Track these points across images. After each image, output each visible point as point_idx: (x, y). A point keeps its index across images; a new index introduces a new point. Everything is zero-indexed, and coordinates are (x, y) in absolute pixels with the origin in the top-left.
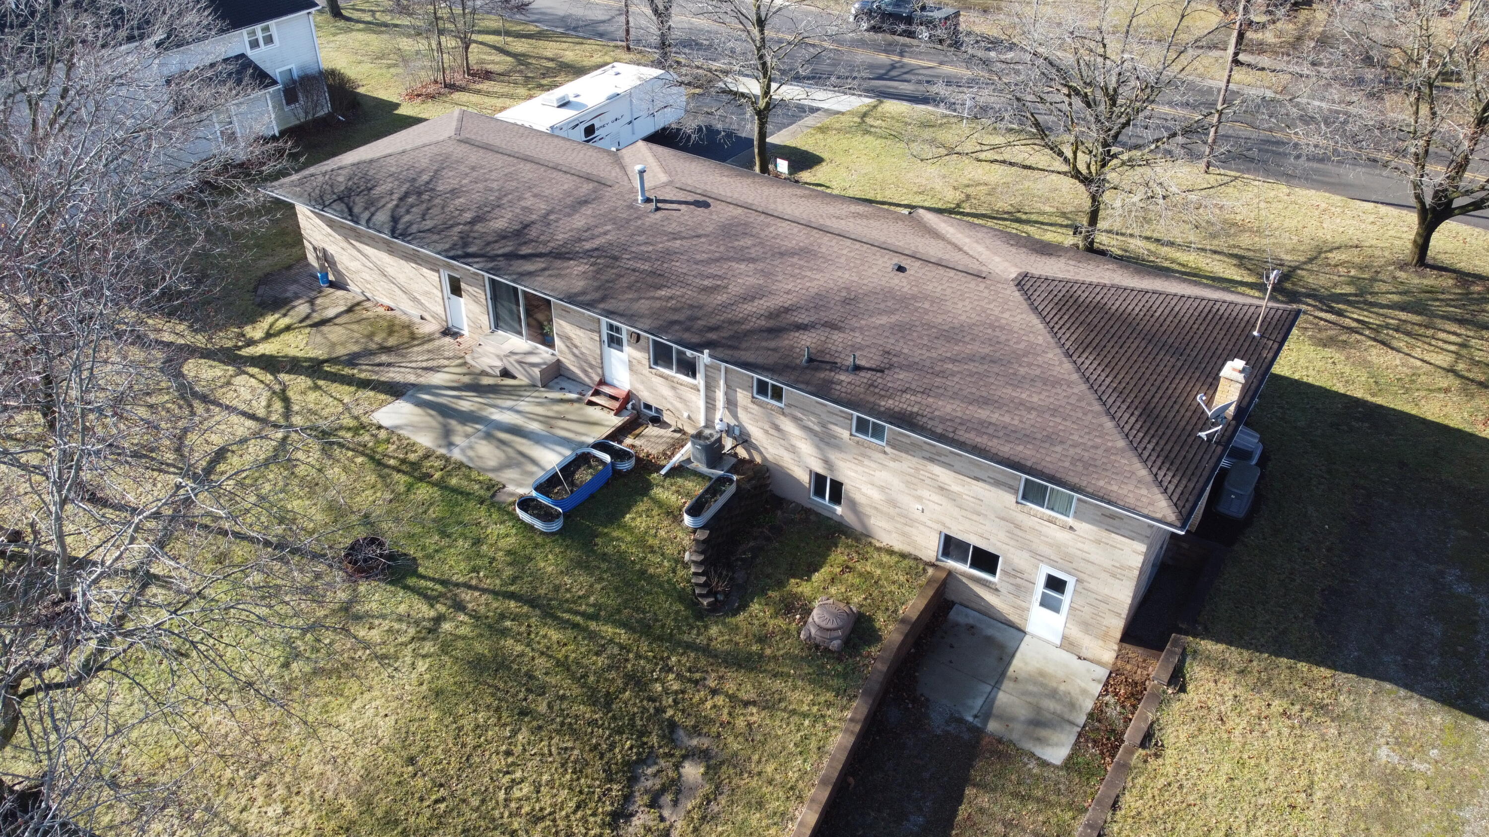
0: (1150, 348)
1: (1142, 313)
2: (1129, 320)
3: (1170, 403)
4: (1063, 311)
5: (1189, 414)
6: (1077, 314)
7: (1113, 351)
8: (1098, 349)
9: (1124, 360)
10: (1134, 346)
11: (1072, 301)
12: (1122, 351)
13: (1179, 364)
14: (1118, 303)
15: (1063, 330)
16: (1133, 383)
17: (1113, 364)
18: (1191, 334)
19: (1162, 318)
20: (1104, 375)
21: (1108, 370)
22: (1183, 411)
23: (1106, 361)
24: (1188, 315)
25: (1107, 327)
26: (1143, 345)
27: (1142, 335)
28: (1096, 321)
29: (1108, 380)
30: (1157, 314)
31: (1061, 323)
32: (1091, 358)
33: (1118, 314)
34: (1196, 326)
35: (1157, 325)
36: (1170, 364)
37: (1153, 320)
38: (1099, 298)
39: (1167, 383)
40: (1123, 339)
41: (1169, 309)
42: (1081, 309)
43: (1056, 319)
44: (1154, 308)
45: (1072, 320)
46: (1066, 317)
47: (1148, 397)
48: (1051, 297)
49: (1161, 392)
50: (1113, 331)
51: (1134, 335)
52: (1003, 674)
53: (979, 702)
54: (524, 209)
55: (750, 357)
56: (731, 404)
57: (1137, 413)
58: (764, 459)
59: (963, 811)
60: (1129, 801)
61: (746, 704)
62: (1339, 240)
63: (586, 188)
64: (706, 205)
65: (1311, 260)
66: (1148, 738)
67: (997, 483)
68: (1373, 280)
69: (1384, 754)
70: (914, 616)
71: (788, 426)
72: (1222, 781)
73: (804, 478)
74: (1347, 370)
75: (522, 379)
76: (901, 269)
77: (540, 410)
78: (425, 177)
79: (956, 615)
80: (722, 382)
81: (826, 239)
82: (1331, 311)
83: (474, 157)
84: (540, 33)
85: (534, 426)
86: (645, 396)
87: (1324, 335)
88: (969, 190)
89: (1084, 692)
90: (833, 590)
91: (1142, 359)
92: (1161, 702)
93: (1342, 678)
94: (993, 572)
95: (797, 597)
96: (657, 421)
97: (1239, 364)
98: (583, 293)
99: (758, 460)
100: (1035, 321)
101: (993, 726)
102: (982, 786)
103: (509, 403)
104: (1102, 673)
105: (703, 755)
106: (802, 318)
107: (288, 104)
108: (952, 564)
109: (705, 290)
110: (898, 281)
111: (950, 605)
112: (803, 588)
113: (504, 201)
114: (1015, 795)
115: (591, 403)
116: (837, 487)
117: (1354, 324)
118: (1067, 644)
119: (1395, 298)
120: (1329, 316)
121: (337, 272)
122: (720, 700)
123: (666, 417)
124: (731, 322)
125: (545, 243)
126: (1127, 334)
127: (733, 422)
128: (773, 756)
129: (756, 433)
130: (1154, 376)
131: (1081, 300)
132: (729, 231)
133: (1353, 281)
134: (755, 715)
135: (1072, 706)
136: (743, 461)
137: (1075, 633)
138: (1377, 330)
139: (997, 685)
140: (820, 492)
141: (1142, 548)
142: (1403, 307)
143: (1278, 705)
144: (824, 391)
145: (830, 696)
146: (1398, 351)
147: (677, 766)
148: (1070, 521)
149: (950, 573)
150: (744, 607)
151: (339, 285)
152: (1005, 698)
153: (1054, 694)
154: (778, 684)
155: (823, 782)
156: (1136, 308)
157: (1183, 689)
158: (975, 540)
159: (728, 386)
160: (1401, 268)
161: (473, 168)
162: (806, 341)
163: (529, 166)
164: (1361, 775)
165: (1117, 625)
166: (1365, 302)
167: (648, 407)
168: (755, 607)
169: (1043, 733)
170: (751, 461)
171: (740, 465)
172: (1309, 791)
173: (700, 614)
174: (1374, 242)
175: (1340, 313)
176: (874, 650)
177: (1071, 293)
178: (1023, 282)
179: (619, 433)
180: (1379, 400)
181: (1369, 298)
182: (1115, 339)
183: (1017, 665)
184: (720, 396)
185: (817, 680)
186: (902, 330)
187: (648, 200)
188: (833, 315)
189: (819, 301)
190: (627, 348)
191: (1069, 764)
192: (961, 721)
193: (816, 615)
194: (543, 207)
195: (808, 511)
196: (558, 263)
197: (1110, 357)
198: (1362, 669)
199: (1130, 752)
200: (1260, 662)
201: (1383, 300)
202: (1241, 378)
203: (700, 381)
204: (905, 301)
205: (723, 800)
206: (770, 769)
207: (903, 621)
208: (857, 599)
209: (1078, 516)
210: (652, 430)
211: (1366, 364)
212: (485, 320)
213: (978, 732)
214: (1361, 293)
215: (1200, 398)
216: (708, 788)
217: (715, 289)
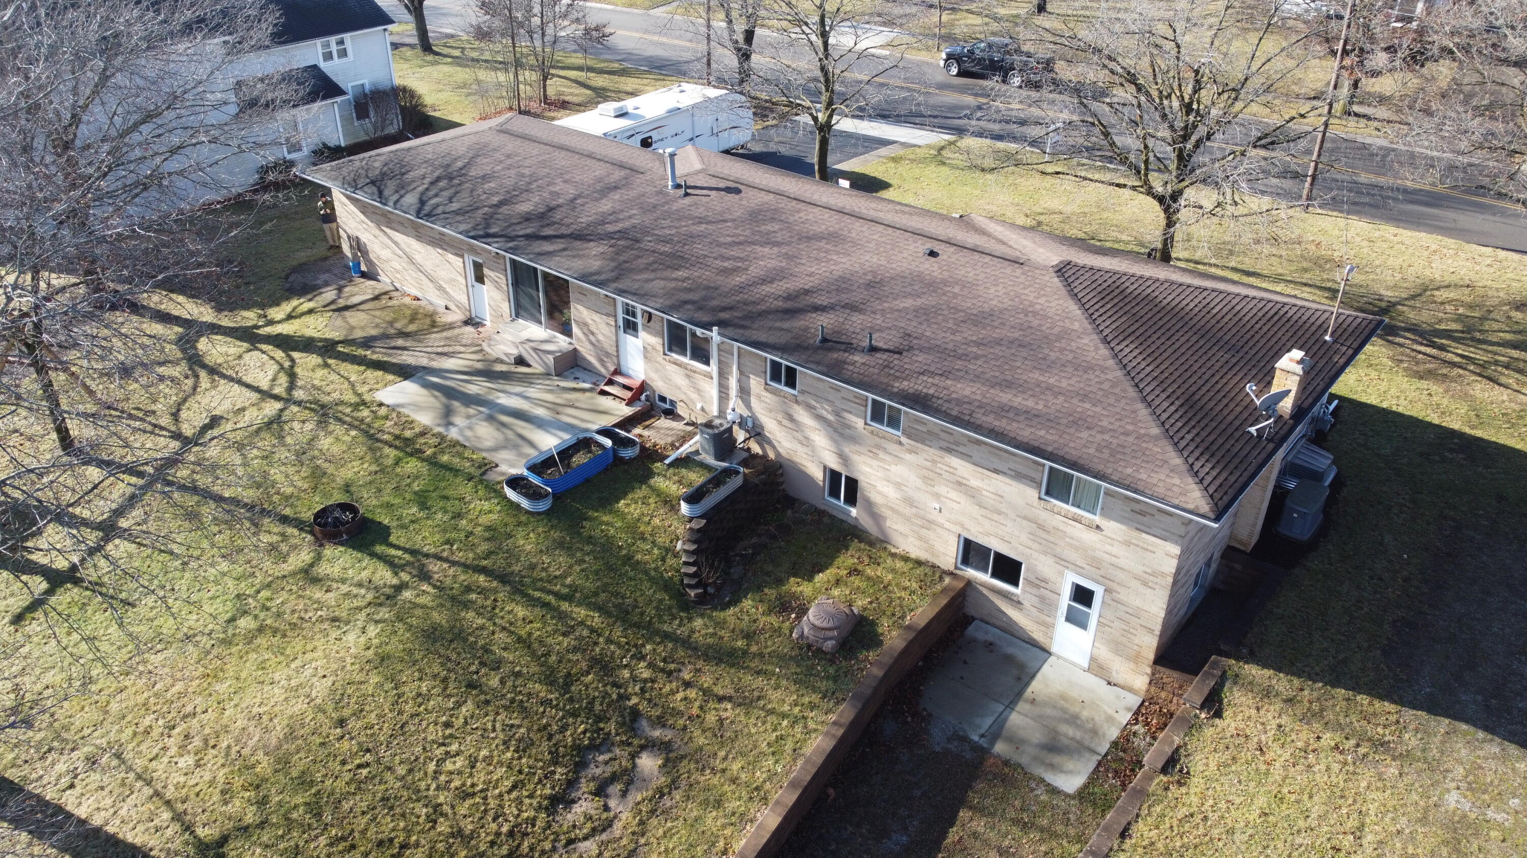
0: (1202, 342)
1: (1197, 309)
2: (1180, 315)
3: (1219, 396)
4: (1107, 300)
5: (1239, 409)
6: (1121, 304)
7: (1159, 342)
8: (1142, 339)
9: (1170, 351)
10: (1183, 339)
11: (1117, 291)
12: (1169, 343)
13: (1234, 360)
14: (1170, 298)
15: (1104, 318)
16: (1177, 374)
17: (1156, 354)
18: (1252, 333)
19: (1220, 315)
20: (1144, 364)
21: (1149, 360)
22: (1232, 405)
23: (1149, 351)
24: (1251, 315)
25: (1155, 319)
26: (1194, 339)
27: (1194, 330)
28: (1142, 312)
29: (1149, 369)
30: (1214, 311)
31: (1102, 311)
32: (1132, 346)
33: (1169, 308)
34: (1258, 326)
35: (1213, 321)
36: (1223, 360)
37: (1209, 316)
38: (1149, 290)
39: (1217, 377)
40: (1172, 332)
41: (1229, 307)
42: (1127, 300)
43: (1097, 307)
44: (1212, 305)
45: (1115, 310)
46: (1109, 306)
47: (1194, 389)
48: (1094, 286)
49: (1208, 386)
50: (1161, 323)
51: (1185, 329)
52: (1019, 695)
53: (989, 721)
54: (551, 193)
55: (762, 337)
56: (744, 392)
57: (1178, 403)
58: (778, 454)
59: (953, 835)
60: (1142, 830)
61: (721, 699)
62: (1448, 279)
63: (618, 175)
64: (737, 191)
65: (1413, 297)
66: (1171, 764)
67: (1019, 476)
68: (1483, 319)
69: (1453, 799)
70: (922, 623)
71: (803, 416)
72: (1254, 816)
73: (818, 475)
74: (1445, 402)
75: (537, 368)
76: (933, 254)
77: (549, 397)
78: (459, 164)
79: (974, 631)
80: (735, 368)
81: (857, 224)
82: (1433, 345)
83: (511, 145)
84: (623, 70)
85: (540, 412)
86: (660, 386)
87: (1421, 368)
88: (1042, 218)
89: (1110, 720)
90: (836, 592)
91: (1191, 352)
92: (1191, 726)
93: (1409, 714)
94: (1015, 583)
95: (795, 596)
96: (671, 413)
97: (1297, 354)
98: (598, 273)
99: (772, 455)
100: (1073, 308)
101: (1000, 748)
102: (980, 810)
103: (518, 389)
104: (1134, 701)
105: (664, 747)
106: (821, 300)
107: (358, 118)
108: (971, 573)
109: (725, 271)
110: (930, 267)
111: (968, 620)
112: (805, 588)
113: (534, 186)
114: (1015, 822)
115: (603, 393)
116: (853, 484)
117: (1457, 359)
118: (1096, 667)
119: (1508, 336)
120: (1429, 350)
121: (370, 263)
122: (692, 693)
123: (681, 410)
124: (745, 303)
125: (568, 226)
126: (1177, 327)
127: (746, 413)
128: (742, 754)
129: (771, 426)
130: (1203, 370)
131: (1129, 291)
132: (756, 216)
133: (1459, 319)
134: (728, 711)
135: (1095, 732)
136: (756, 456)
137: (1104, 654)
138: (1484, 366)
139: (1011, 705)
140: (835, 493)
141: (1176, 550)
142: (1515, 346)
143: (1328, 739)
144: (835, 371)
145: (815, 698)
146: (1506, 387)
147: (633, 756)
148: (1097, 519)
149: (969, 583)
150: (735, 601)
151: (370, 275)
152: (1017, 719)
153: (1073, 720)
154: (760, 682)
155: (793, 785)
156: (1191, 303)
157: (1218, 714)
158: (997, 545)
159: (741, 372)
160: (1517, 308)
161: (509, 156)
162: (823, 322)
163: (563, 153)
164: (1423, 820)
165: (1149, 644)
166: (1473, 339)
167: (663, 399)
168: (747, 603)
169: (1056, 759)
170: (765, 457)
171: (750, 459)
172: (1358, 833)
173: (687, 606)
174: (1489, 283)
175: (1442, 348)
176: (872, 655)
177: (1118, 284)
178: (1063, 270)
179: (628, 423)
180: (1478, 433)
181: (1478, 335)
182: (1163, 330)
183: (1036, 687)
184: (733, 383)
185: (803, 681)
186: (924, 314)
187: (678, 186)
188: (856, 297)
189: (842, 284)
190: (642, 334)
191: (1083, 795)
192: (965, 739)
193: (812, 614)
194: (572, 191)
195: (822, 513)
196: (578, 243)
197: (1154, 347)
198: (1434, 707)
199: (1149, 778)
200: (1311, 692)
201: (1493, 338)
202: (1299, 369)
203: (713, 368)
204: (932, 286)
205: (678, 795)
206: (736, 767)
207: (909, 628)
208: (860, 603)
209: (1105, 514)
210: (663, 423)
211: (1466, 397)
212: (506, 308)
213: (982, 753)
214: (1469, 330)
215: (1250, 388)
216: (662, 780)
217: (735, 270)
